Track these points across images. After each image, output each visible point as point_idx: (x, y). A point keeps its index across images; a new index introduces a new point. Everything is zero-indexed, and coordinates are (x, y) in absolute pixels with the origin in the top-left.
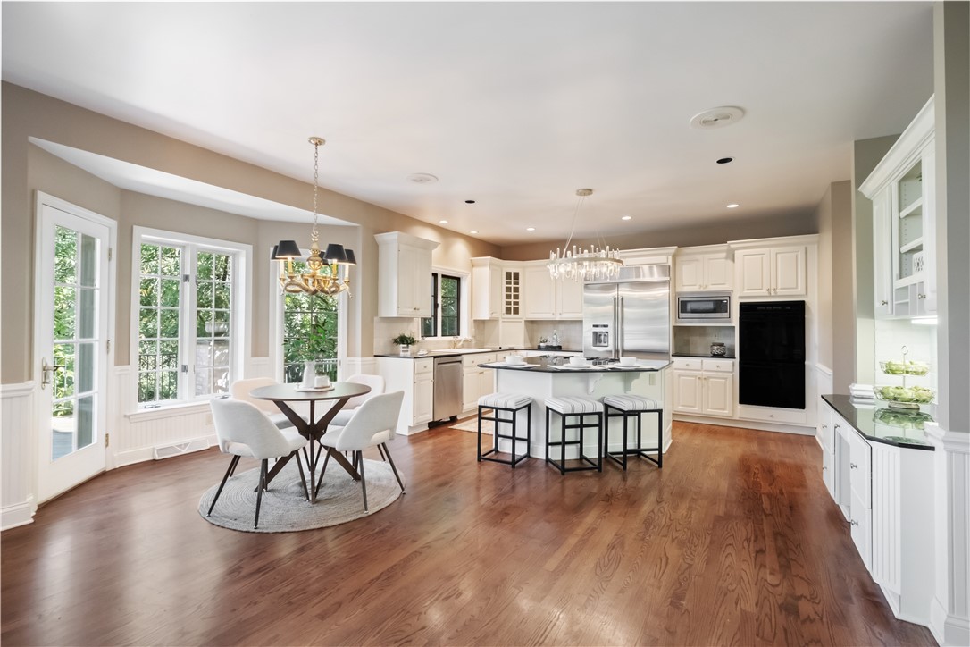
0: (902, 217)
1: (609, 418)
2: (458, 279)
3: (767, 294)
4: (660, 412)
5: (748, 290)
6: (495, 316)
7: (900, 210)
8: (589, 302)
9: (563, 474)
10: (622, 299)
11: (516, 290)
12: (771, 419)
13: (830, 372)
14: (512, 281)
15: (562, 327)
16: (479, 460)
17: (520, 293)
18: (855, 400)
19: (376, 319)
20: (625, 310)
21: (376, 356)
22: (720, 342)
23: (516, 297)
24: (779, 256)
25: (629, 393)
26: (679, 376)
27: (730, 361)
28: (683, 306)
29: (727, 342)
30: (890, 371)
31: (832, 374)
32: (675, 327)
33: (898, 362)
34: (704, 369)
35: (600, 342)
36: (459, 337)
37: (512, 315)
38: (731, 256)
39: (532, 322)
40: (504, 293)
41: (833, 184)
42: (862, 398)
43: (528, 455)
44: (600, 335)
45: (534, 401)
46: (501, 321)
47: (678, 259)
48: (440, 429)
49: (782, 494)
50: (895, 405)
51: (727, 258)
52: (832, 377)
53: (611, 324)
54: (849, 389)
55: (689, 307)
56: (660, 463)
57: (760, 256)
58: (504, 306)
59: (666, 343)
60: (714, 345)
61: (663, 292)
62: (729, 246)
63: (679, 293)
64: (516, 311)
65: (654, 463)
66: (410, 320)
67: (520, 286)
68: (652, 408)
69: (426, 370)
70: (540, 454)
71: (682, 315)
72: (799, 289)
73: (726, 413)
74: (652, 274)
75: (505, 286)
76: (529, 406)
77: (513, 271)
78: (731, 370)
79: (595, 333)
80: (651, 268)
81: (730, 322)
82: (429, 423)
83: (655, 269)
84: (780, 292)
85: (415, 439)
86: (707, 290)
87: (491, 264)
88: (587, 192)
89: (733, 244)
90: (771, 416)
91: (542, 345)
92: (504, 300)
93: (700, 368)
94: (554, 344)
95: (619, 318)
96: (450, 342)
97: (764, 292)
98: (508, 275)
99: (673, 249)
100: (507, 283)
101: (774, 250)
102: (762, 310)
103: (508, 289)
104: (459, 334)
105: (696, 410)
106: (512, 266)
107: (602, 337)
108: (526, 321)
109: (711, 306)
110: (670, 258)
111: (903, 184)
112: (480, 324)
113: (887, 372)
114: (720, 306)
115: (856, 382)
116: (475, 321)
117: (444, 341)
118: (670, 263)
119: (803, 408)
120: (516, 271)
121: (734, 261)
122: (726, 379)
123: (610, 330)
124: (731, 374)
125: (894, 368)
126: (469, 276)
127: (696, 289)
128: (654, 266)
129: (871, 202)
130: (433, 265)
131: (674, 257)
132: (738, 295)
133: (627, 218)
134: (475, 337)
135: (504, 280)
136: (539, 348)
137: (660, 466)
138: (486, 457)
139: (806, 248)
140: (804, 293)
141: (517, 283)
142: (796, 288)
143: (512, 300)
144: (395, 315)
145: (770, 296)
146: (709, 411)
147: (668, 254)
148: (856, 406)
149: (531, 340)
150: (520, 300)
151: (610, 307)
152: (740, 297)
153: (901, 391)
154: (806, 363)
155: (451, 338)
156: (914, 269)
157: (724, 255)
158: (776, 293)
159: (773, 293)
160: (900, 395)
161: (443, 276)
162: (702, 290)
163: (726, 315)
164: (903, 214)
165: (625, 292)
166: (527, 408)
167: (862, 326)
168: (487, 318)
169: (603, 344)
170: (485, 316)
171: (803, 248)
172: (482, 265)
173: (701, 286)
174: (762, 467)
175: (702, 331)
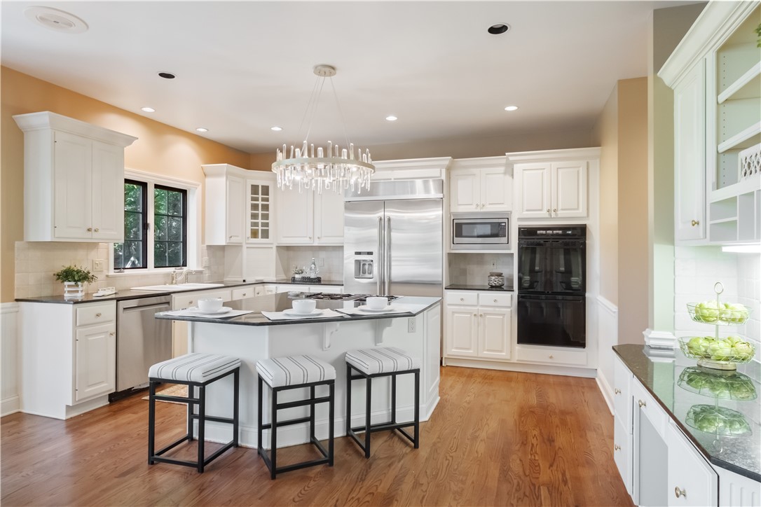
0: (720, 101)
1: (353, 382)
2: (184, 192)
3: (547, 215)
4: (417, 372)
5: (527, 210)
6: (234, 240)
7: (718, 93)
8: (349, 223)
9: (273, 478)
10: (389, 220)
11: (266, 207)
12: (550, 360)
13: (615, 308)
14: (260, 196)
15: (323, 255)
16: (151, 462)
17: (271, 212)
18: (652, 352)
19: (17, 244)
20: (393, 234)
21: (17, 300)
22: (499, 271)
23: (266, 217)
24: (560, 171)
25: (380, 345)
26: (453, 313)
27: (508, 294)
28: (459, 229)
29: (505, 272)
30: (701, 317)
31: (617, 311)
32: (450, 255)
33: (712, 306)
34: (480, 304)
35: (364, 273)
36: (185, 269)
37: (260, 240)
38: (510, 172)
39: (288, 248)
40: (249, 211)
41: (620, 82)
42: (660, 348)
43: (235, 444)
44: (364, 265)
45: (243, 364)
46: (245, 246)
47: (453, 173)
48: (126, 403)
49: (565, 482)
50: (706, 364)
51: (505, 173)
52: (616, 315)
53: (375, 249)
54: (643, 336)
55: (465, 230)
56: (416, 441)
57: (541, 171)
58: (249, 228)
59: (438, 271)
60: (492, 275)
61: (435, 214)
62: (507, 159)
63: (455, 214)
64: (265, 234)
65: (410, 441)
66: (92, 246)
67: (270, 203)
68: (406, 369)
69: (99, 319)
70: (250, 440)
71: (457, 240)
72: (581, 210)
73: (504, 355)
74: (427, 190)
75: (249, 202)
76: (236, 372)
77: (260, 183)
78: (510, 305)
79: (358, 262)
80: (426, 183)
81: (509, 249)
82: (110, 396)
83: (431, 184)
84: (561, 213)
85: (76, 424)
86: (484, 210)
87: (228, 174)
88: (327, 70)
89: (511, 156)
90: (551, 357)
91: (297, 276)
92: (249, 220)
93: (476, 304)
94: (313, 276)
95: (385, 244)
96: (168, 275)
97: (544, 213)
98: (255, 189)
99: (446, 160)
100: (253, 199)
101: (555, 164)
102: (542, 235)
103: (255, 207)
104: (185, 265)
105: (470, 353)
106: (259, 178)
107: (367, 267)
108: (279, 248)
109: (487, 230)
110: (444, 171)
111: (722, 55)
112: (217, 252)
113: (697, 319)
114: (498, 230)
115: (653, 328)
116: (209, 247)
117: (156, 275)
118: (444, 177)
119: (583, 345)
120: (265, 184)
121: (512, 175)
122: (503, 315)
123: (374, 257)
124: (509, 310)
125: (706, 313)
126: (200, 188)
127: (472, 209)
128: (431, 180)
129: (672, 91)
130: (125, 168)
131: (449, 170)
132: (517, 217)
133: (392, 118)
134: (208, 267)
135: (249, 195)
136: (294, 281)
137: (416, 446)
138: (162, 456)
139: (588, 163)
140: (585, 215)
141: (267, 200)
142: (578, 209)
143: (260, 221)
144: (48, 239)
145: (550, 218)
146: (486, 354)
147: (440, 166)
148: (653, 359)
149: (286, 271)
150: (270, 221)
151: (374, 232)
152: (520, 219)
153: (714, 345)
154: (587, 295)
155: (172, 269)
156: (740, 173)
157: (502, 169)
158: (556, 214)
159: (553, 215)
160: (714, 350)
161: (157, 186)
162: (478, 210)
163: (504, 240)
164: (722, 97)
165: (391, 213)
166: (232, 375)
167: (660, 254)
168: (223, 243)
169: (367, 275)
170: (221, 241)
171: (584, 163)
172: (217, 175)
173: (477, 206)
174: (541, 433)
175: (479, 259)
